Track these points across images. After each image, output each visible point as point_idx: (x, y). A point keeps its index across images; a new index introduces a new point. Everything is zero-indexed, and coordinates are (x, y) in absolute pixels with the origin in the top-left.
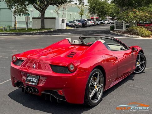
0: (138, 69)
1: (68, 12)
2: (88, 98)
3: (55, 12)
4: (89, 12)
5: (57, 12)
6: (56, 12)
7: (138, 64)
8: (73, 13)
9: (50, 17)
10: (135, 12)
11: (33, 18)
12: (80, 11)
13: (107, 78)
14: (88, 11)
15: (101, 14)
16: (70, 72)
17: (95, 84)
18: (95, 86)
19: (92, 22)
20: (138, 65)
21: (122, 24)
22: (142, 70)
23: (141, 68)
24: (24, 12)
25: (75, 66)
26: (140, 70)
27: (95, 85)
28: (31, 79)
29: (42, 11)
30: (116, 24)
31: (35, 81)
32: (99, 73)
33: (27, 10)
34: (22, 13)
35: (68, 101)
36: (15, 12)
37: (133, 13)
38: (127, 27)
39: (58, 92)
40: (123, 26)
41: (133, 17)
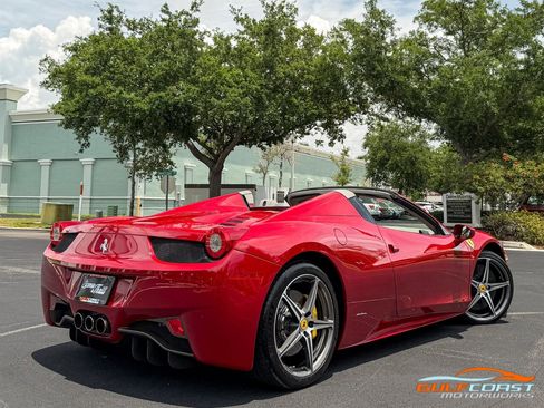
0: (482, 308)
1: (302, 177)
2: (271, 355)
3: (257, 171)
4: (368, 177)
5: (264, 171)
6: (262, 170)
7: (484, 291)
8: (317, 178)
9: (244, 183)
10: (509, 165)
11: (187, 186)
12: (336, 171)
13: (350, 303)
14: (365, 172)
15: (409, 184)
16: (210, 257)
17: (302, 312)
18: (302, 321)
19: (376, 206)
20: (482, 295)
21: (470, 207)
22: (497, 313)
23: (495, 304)
24: (161, 167)
25: (227, 239)
26: (491, 314)
27: (301, 316)
28: (91, 285)
29: (215, 162)
30: (448, 207)
31: (101, 292)
32: (318, 280)
33: (171, 163)
34: (155, 173)
35: (199, 358)
36: (136, 168)
37: (502, 167)
38: (484, 213)
39: (170, 327)
40: (470, 213)
41: (502, 179)
